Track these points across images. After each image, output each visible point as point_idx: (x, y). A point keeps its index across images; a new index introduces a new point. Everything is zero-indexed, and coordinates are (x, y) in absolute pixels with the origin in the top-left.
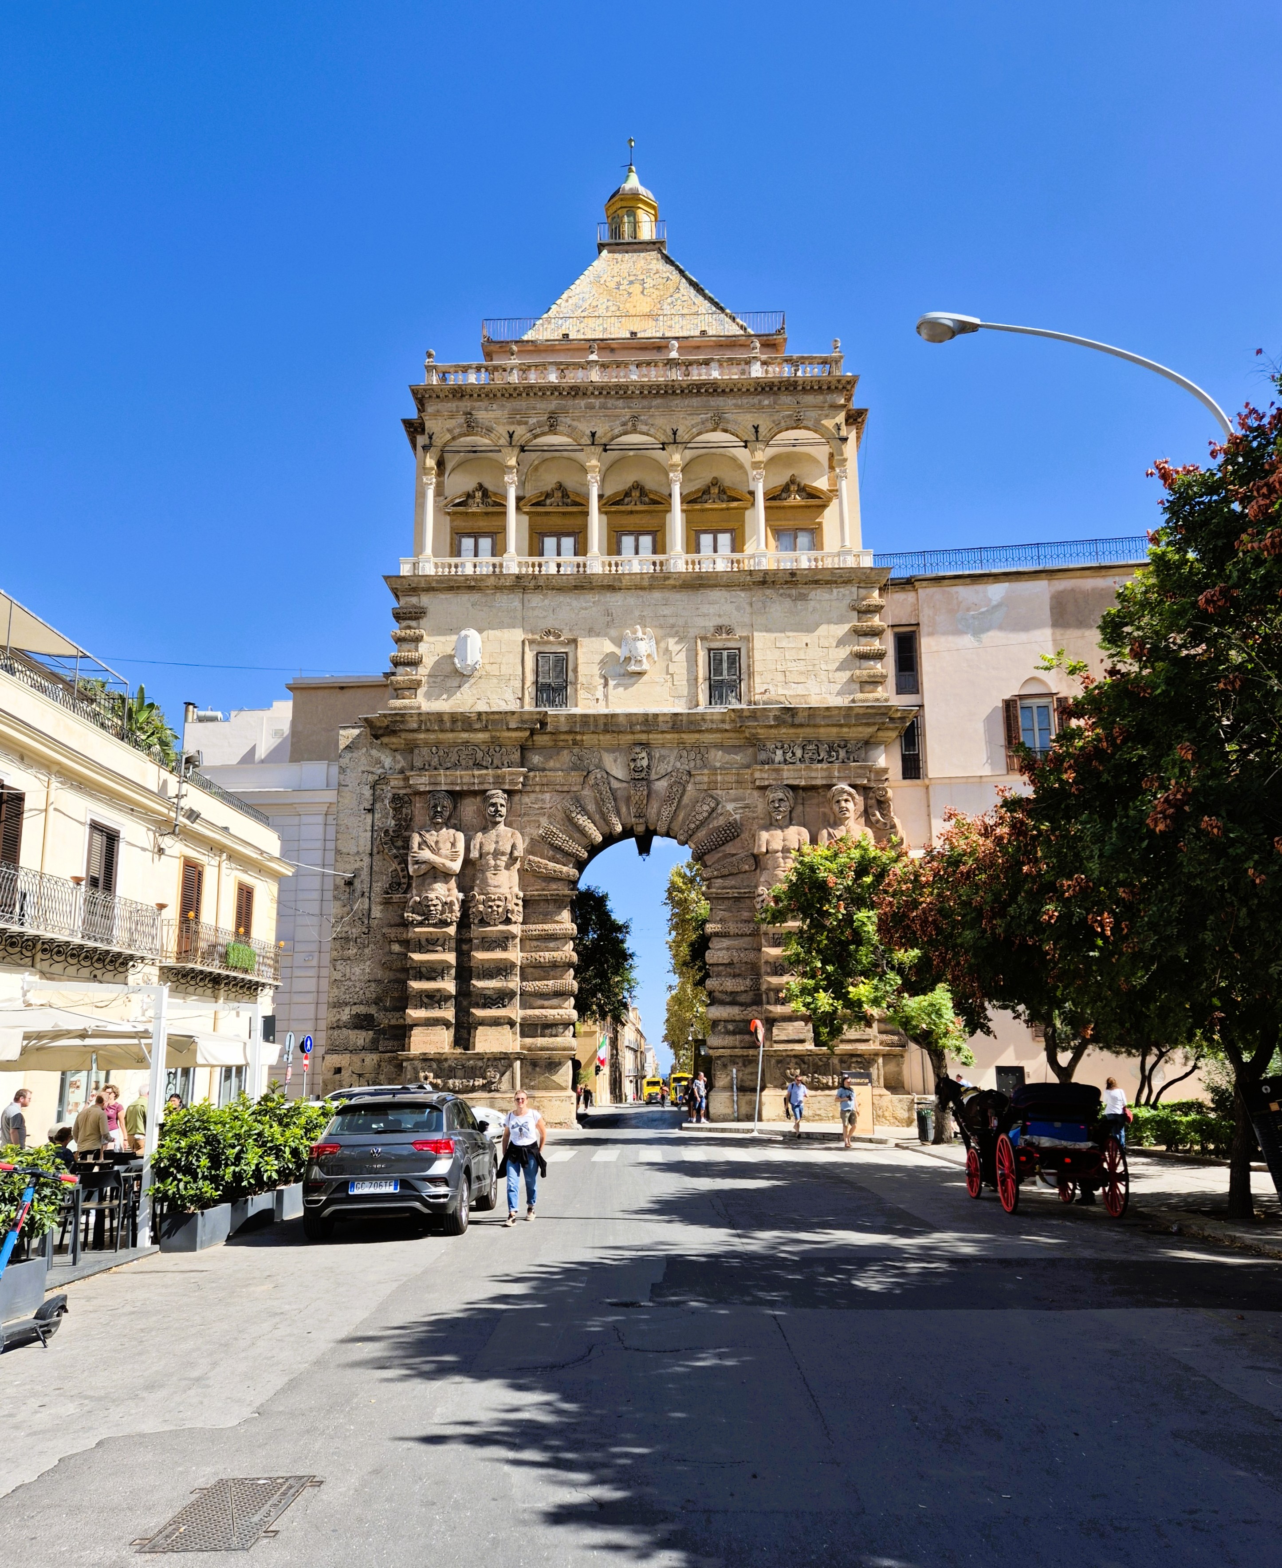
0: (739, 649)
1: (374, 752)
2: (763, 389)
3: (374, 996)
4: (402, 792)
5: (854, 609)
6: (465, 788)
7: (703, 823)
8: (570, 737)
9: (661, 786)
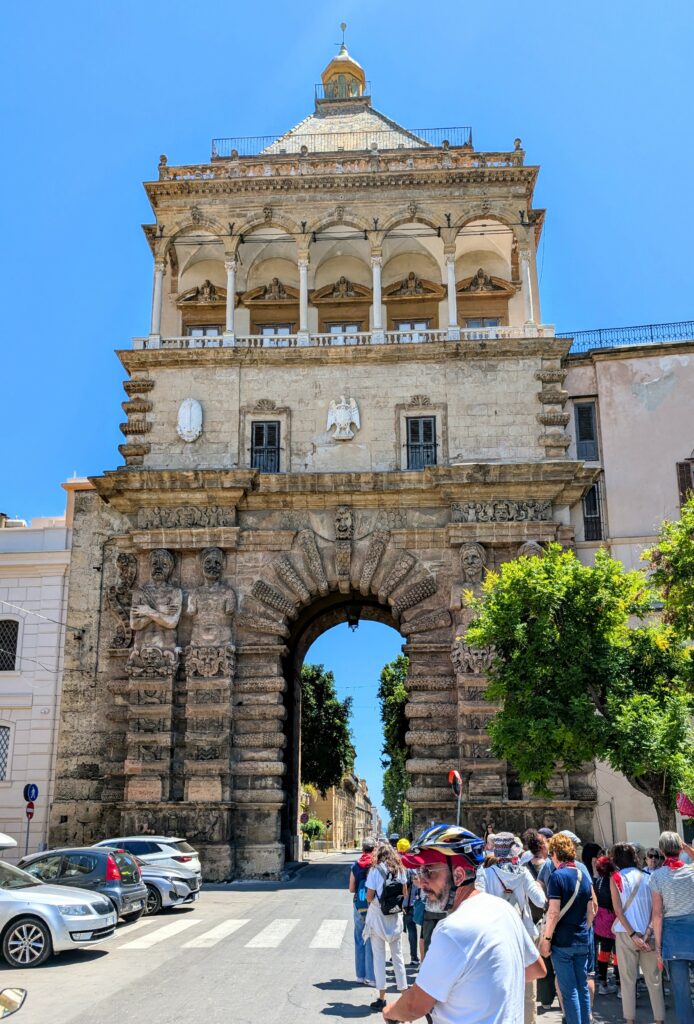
0: (434, 417)
1: (105, 515)
2: (454, 181)
3: (99, 747)
4: (128, 551)
5: (539, 378)
6: (184, 546)
7: (402, 580)
8: (281, 499)
9: (363, 545)
